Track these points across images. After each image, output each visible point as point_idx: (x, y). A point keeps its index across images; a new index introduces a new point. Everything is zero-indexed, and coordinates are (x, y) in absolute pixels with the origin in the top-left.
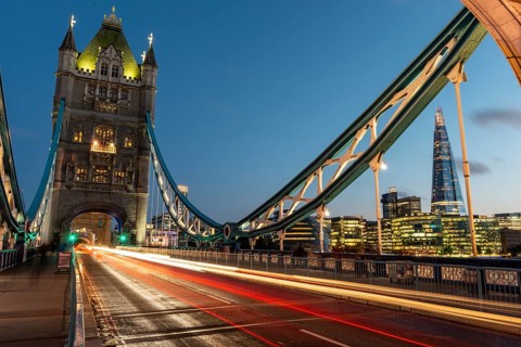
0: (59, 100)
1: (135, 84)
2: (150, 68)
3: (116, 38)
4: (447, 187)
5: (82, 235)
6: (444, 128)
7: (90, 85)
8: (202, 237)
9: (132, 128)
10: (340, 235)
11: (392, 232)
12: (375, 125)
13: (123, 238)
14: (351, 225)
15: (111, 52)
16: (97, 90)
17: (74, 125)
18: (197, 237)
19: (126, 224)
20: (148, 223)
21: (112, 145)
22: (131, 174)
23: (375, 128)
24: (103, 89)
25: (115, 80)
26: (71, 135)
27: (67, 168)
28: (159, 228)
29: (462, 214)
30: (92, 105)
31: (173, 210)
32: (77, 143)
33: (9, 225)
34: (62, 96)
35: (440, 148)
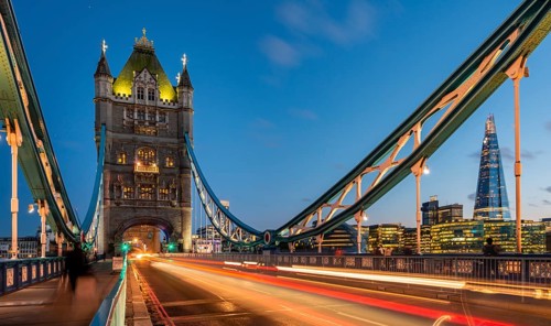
0: (99, 125)
1: (171, 106)
2: (185, 90)
3: (149, 61)
4: (493, 194)
5: (135, 245)
6: (495, 135)
7: (128, 110)
8: (244, 244)
9: (172, 149)
10: (378, 241)
11: (431, 237)
12: (419, 130)
13: (171, 247)
14: (389, 232)
15: (145, 76)
16: (136, 114)
17: (116, 148)
18: (239, 243)
19: (173, 234)
20: (193, 234)
21: (154, 165)
22: (174, 190)
23: (420, 133)
24: (141, 112)
25: (152, 103)
26: (114, 157)
27: (114, 187)
28: (204, 238)
29: (506, 219)
30: (132, 129)
31: (215, 222)
32: (121, 165)
33: (66, 236)
34: (102, 120)
35: (488, 156)
